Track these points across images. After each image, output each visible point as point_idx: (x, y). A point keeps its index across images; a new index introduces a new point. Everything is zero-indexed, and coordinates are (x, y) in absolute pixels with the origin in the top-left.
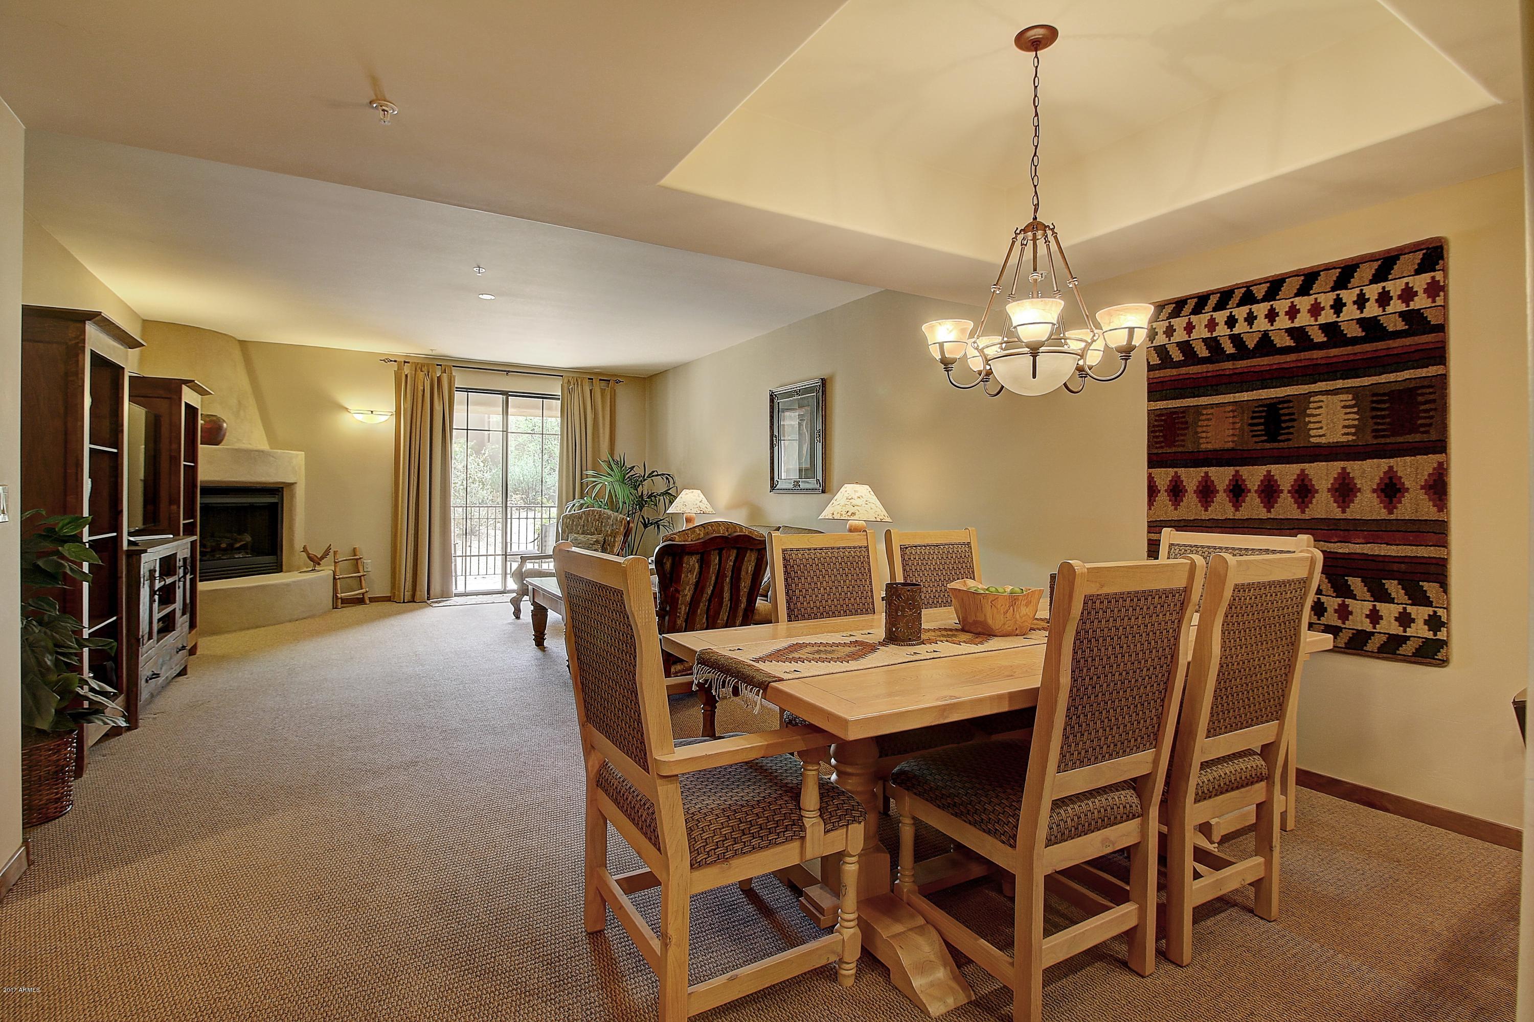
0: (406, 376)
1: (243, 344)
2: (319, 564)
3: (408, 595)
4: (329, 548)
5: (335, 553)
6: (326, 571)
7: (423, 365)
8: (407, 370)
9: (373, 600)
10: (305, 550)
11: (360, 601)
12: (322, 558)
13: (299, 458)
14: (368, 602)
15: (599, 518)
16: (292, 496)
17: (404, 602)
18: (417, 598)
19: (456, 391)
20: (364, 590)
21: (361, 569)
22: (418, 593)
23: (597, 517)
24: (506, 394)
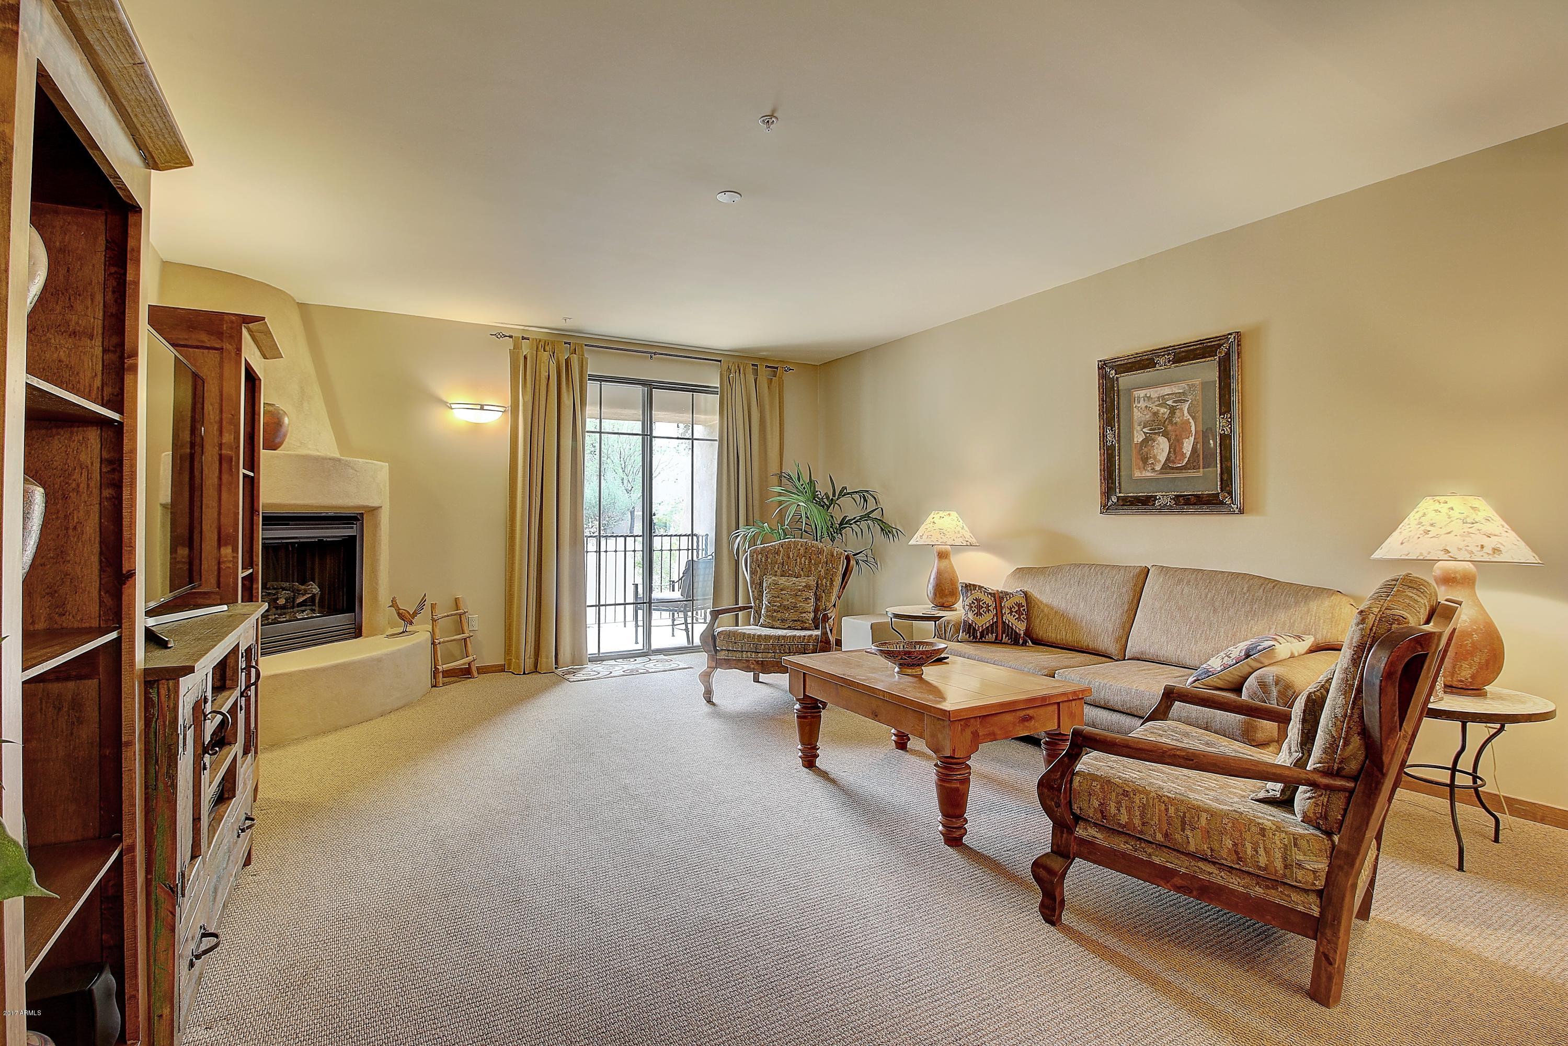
0: (525, 358)
1: (303, 308)
2: (411, 623)
3: (530, 663)
4: (423, 600)
5: (433, 606)
6: (421, 634)
7: (546, 343)
8: (526, 349)
9: (483, 670)
10: (394, 604)
11: (466, 673)
12: (415, 614)
13: (381, 471)
14: (476, 674)
15: (805, 552)
16: (376, 526)
17: (524, 673)
18: (542, 666)
19: (589, 379)
20: (470, 658)
21: (465, 628)
22: (543, 660)
23: (802, 551)
24: (650, 386)
